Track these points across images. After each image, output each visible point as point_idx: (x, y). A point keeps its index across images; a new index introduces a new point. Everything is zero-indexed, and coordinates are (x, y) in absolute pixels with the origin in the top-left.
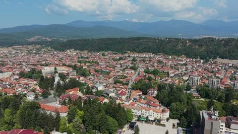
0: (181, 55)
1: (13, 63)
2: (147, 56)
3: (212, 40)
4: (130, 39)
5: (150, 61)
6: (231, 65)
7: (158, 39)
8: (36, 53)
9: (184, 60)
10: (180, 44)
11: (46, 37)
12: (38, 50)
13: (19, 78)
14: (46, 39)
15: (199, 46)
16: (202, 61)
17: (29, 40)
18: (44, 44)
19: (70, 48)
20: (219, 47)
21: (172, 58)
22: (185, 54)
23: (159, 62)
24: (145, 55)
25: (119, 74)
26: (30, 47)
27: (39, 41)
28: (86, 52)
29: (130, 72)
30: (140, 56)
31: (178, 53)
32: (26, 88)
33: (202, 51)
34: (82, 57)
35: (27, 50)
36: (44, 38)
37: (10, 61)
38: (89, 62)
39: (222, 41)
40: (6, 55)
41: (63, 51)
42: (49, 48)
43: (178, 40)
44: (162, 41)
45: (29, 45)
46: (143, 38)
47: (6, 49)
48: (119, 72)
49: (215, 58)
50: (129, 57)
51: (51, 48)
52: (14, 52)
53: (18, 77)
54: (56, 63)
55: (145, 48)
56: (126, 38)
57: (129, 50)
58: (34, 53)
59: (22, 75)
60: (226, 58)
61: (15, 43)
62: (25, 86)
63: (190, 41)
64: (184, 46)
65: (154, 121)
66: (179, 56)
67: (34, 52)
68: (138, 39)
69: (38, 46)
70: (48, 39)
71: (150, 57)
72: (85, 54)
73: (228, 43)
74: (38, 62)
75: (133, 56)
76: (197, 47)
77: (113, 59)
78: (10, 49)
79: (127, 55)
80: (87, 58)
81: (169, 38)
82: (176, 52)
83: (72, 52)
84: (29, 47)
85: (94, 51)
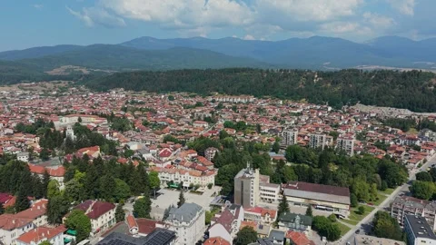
0: (301, 99)
1: (13, 111)
2: (243, 101)
3: (356, 73)
4: (222, 71)
5: (246, 108)
6: (374, 115)
7: (267, 71)
8: (57, 96)
9: (302, 106)
10: (303, 80)
11: (82, 66)
12: (63, 90)
13: (14, 132)
14: (81, 71)
15: (333, 83)
16: (330, 109)
17: (50, 73)
18: (74, 79)
19: (117, 86)
20: (365, 85)
21: (284, 104)
22: (307, 98)
23: (260, 110)
24: (239, 100)
25: (182, 128)
26: (49, 85)
27: (68, 74)
28: (144, 93)
29: (201, 125)
30: (231, 100)
31: (294, 95)
32: (20, 147)
33: (335, 93)
34: (133, 102)
35: (43, 91)
36: (77, 69)
37: (8, 108)
38: (141, 110)
39: (371, 75)
40: (5, 98)
41: (105, 91)
42: (82, 88)
43: (299, 73)
44: (274, 75)
45: (48, 81)
46: (244, 70)
47: (7, 88)
48: (182, 125)
49: (353, 104)
50: (213, 101)
51: (86, 86)
52: (19, 93)
53: (11, 131)
54: (84, 110)
55: (243, 86)
56: (216, 71)
57: (217, 91)
58: (53, 95)
59: (20, 129)
60: (371, 104)
61: (24, 78)
62: (19, 144)
63: (321, 74)
64: (309, 83)
65: (190, 188)
66: (295, 100)
67: (55, 93)
68: (236, 70)
69: (63, 84)
70: (85, 71)
71: (248, 103)
72: (141, 97)
73: (380, 78)
74: (56, 109)
75: (221, 100)
76: (329, 85)
77: (184, 106)
78: (14, 88)
79: (210, 99)
80: (141, 103)
81: (285, 71)
82: (292, 94)
83: (118, 95)
84: (47, 84)
85: (158, 92)
